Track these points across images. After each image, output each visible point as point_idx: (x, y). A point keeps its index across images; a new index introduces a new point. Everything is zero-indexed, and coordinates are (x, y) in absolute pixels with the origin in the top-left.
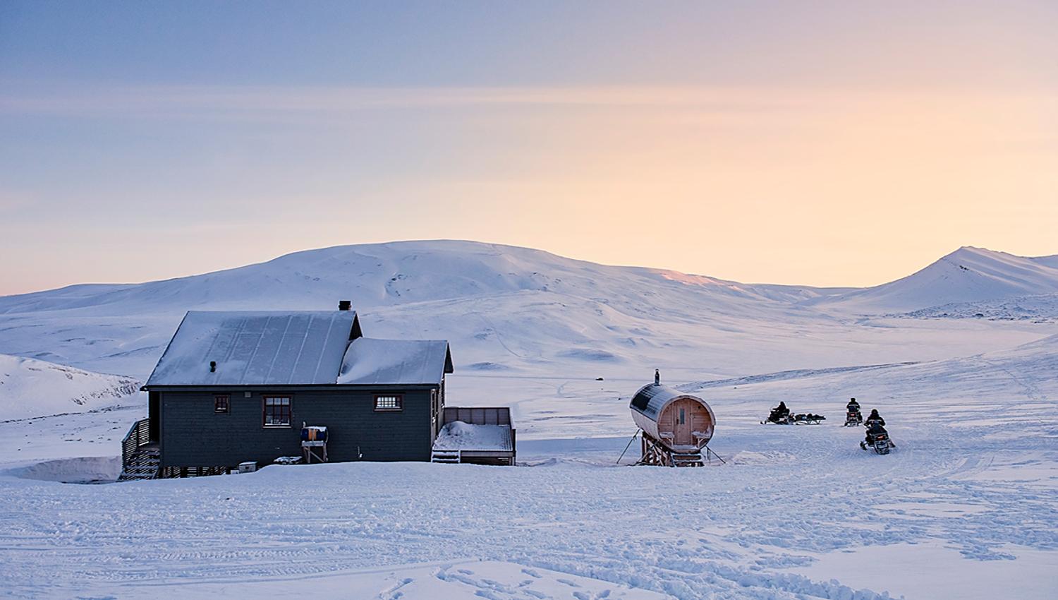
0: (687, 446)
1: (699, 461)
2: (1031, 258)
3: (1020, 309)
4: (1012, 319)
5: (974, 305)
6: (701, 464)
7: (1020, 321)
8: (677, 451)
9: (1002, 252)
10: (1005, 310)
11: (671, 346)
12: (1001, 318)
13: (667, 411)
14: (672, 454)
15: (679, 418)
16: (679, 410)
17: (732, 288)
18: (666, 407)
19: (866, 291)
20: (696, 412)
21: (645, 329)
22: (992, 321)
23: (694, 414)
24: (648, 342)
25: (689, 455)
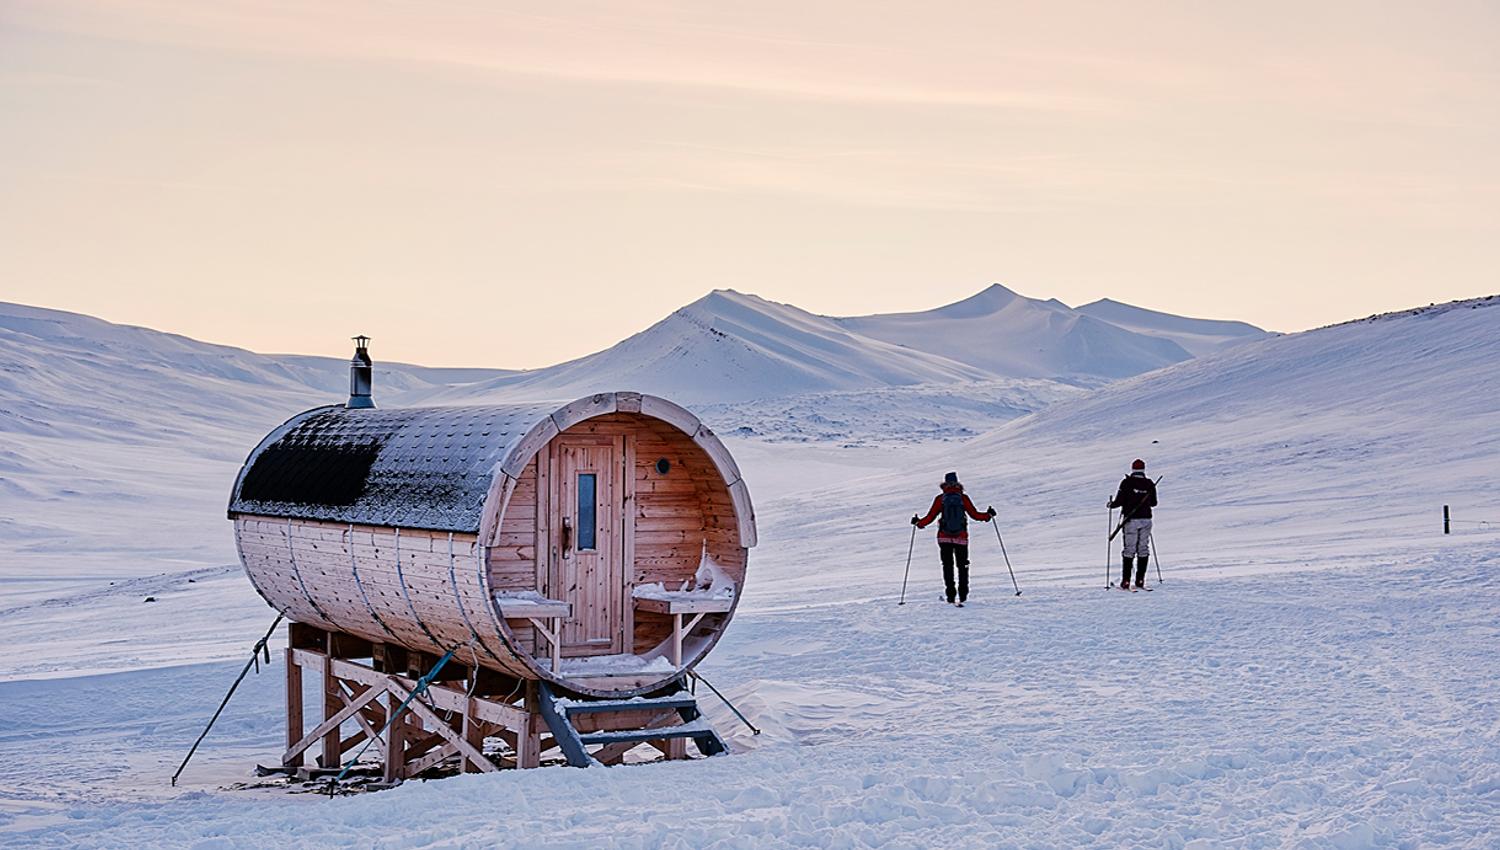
0: (605, 660)
1: (695, 726)
2: (836, 319)
3: (818, 419)
4: (804, 440)
5: (736, 408)
6: (710, 744)
7: (819, 445)
8: (581, 684)
9: (787, 305)
10: (792, 421)
11: (79, 494)
12: (785, 438)
13: (528, 480)
14: (561, 705)
15: (573, 522)
16: (571, 478)
17: (230, 362)
18: (528, 456)
19: (528, 377)
20: (648, 488)
21: (11, 455)
22: (768, 444)
23: (645, 498)
24: (16, 486)
25: (637, 700)
